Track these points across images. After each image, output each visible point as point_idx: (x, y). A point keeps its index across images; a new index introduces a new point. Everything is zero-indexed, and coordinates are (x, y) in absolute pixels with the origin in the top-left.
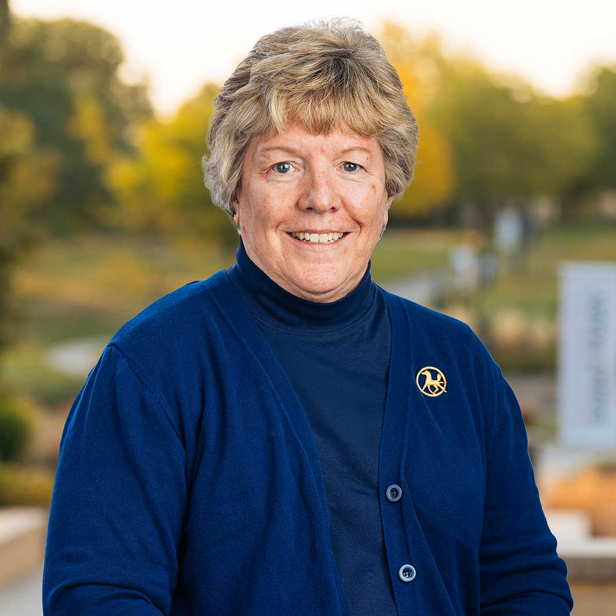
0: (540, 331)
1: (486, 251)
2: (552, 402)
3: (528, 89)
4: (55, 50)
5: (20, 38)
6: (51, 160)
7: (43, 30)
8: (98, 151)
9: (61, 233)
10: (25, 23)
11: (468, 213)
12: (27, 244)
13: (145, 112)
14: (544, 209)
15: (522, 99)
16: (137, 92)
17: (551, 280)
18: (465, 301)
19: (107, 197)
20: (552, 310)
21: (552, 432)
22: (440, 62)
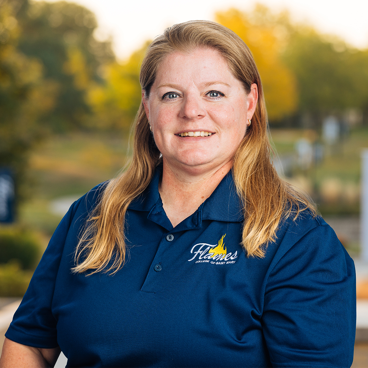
0: (350, 191)
1: (317, 142)
3: (343, 44)
4: (55, 20)
5: (34, 13)
6: (53, 87)
7: (48, 8)
8: (82, 81)
9: (59, 131)
11: (306, 119)
12: (39, 138)
13: (110, 58)
14: (352, 117)
15: (339, 50)
16: (106, 46)
17: (357, 160)
18: (305, 173)
19: (87, 109)
20: (358, 178)
21: (357, 253)
22: (289, 28)
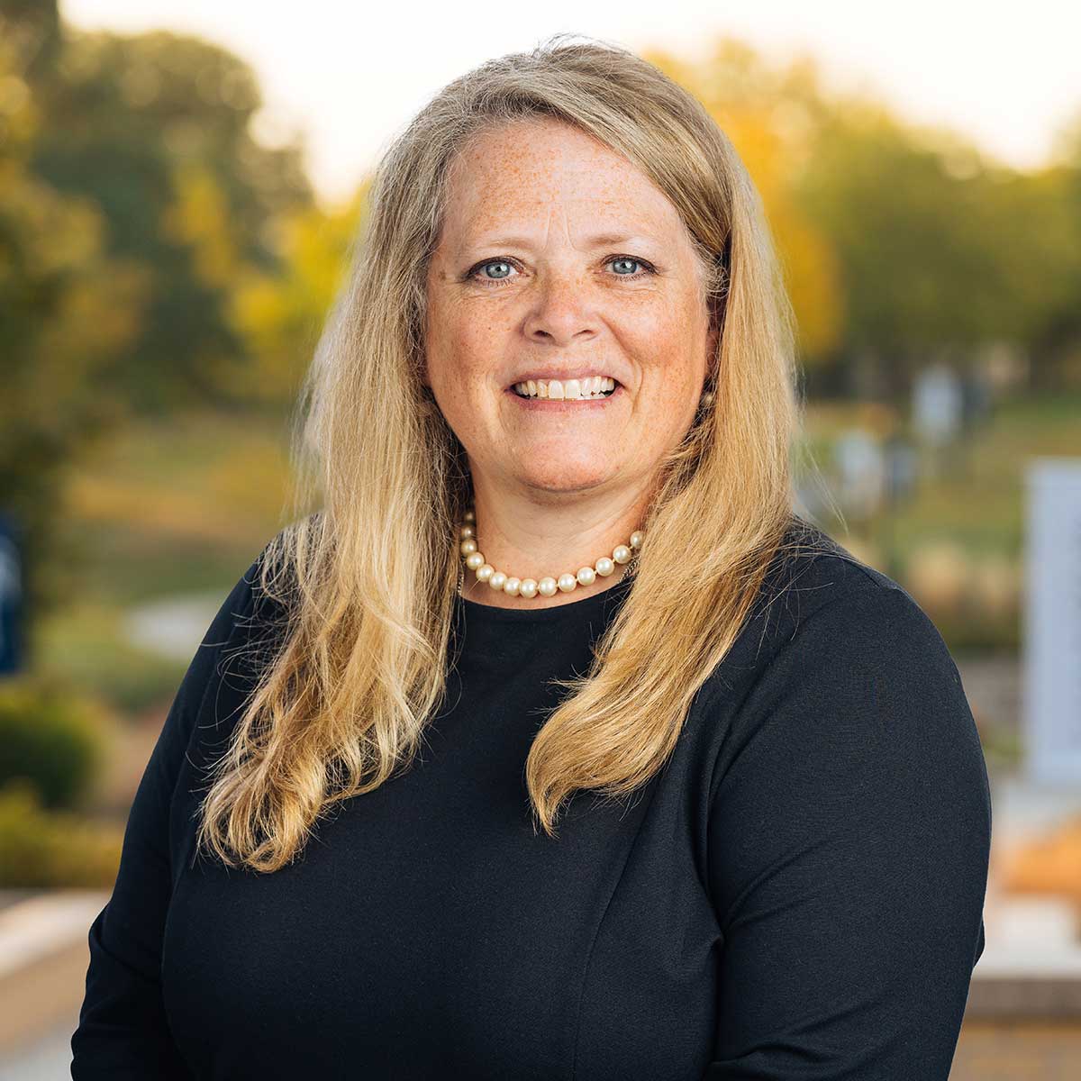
0: (993, 582)
1: (898, 440)
2: (1013, 706)
3: (972, 157)
4: (141, 86)
5: (78, 66)
6: (133, 280)
7: (118, 51)
8: (215, 264)
9: (151, 408)
10: (88, 38)
11: (866, 372)
12: (92, 427)
13: (299, 197)
14: (999, 367)
15: (962, 173)
16: (285, 161)
17: (1012, 490)
18: (862, 529)
19: (231, 345)
20: (1014, 544)
21: (1015, 758)
22: (816, 109)
